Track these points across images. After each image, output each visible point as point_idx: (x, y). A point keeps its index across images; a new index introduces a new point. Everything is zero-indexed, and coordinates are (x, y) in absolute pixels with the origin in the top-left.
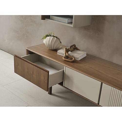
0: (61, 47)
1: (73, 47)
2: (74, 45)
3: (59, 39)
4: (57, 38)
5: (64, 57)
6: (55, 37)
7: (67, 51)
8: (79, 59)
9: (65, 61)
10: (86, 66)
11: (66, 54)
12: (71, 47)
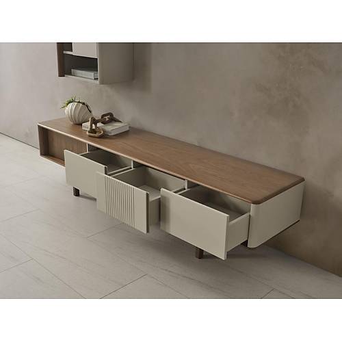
1: (108, 116)
3: (87, 106)
4: (84, 104)
5: (89, 132)
6: (80, 103)
7: (94, 122)
9: (90, 136)
11: (91, 126)
12: (103, 116)
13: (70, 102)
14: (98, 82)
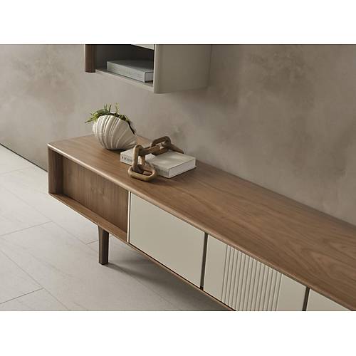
0: (134, 142)
1: (163, 143)
2: (167, 140)
3: (129, 123)
4: (124, 118)
5: (132, 170)
6: (118, 116)
7: (141, 152)
8: (171, 175)
9: (133, 177)
10: (183, 192)
11: (136, 159)
12: (155, 142)
13: (101, 114)
14: (151, 89)
